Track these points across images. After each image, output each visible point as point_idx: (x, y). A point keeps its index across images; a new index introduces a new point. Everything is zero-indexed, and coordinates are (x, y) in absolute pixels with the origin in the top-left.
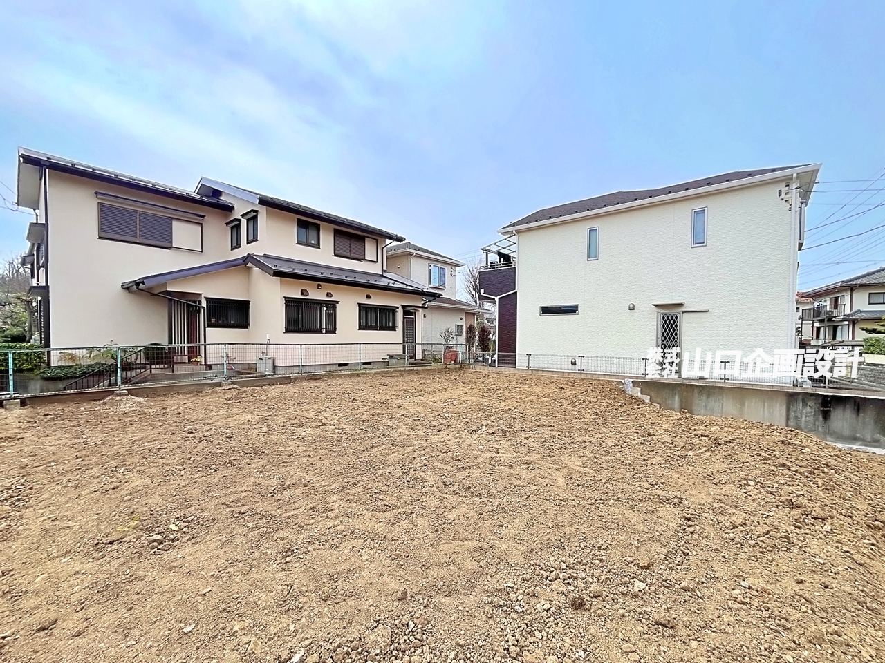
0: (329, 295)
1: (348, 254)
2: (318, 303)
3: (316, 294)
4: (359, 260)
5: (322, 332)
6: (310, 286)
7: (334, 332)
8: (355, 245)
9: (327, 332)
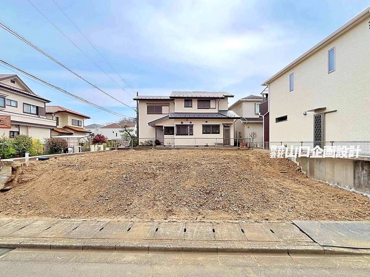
0: (191, 123)
1: (203, 108)
2: (187, 126)
3: (185, 123)
4: (208, 109)
5: (188, 135)
6: (184, 120)
7: (193, 135)
8: (206, 103)
9: (190, 135)
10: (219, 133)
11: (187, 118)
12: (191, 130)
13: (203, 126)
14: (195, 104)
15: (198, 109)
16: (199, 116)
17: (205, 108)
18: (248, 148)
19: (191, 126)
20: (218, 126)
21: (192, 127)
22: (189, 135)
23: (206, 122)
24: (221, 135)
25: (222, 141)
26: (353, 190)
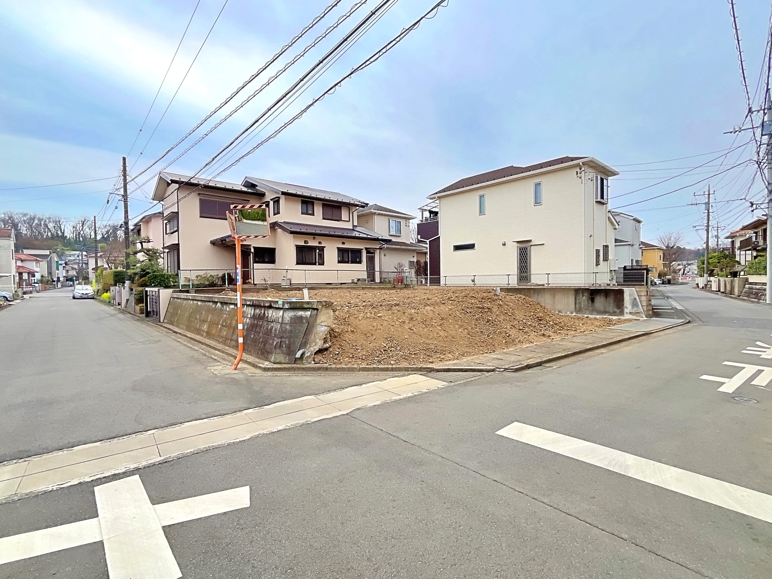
0: (320, 243)
1: (331, 218)
2: (313, 248)
3: (313, 243)
4: (338, 221)
5: (315, 264)
6: (309, 238)
7: (323, 264)
8: (336, 211)
9: (319, 264)
10: (360, 262)
11: (314, 235)
12: (321, 256)
13: (339, 249)
14: (318, 210)
15: (324, 219)
16: (322, 232)
17: (335, 218)
18: (404, 286)
19: (322, 249)
20: (359, 251)
21: (323, 251)
22: (317, 264)
23: (343, 243)
24: (363, 266)
25: (364, 275)
26: (574, 314)
